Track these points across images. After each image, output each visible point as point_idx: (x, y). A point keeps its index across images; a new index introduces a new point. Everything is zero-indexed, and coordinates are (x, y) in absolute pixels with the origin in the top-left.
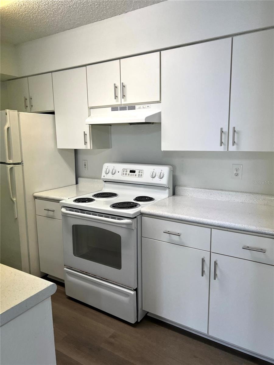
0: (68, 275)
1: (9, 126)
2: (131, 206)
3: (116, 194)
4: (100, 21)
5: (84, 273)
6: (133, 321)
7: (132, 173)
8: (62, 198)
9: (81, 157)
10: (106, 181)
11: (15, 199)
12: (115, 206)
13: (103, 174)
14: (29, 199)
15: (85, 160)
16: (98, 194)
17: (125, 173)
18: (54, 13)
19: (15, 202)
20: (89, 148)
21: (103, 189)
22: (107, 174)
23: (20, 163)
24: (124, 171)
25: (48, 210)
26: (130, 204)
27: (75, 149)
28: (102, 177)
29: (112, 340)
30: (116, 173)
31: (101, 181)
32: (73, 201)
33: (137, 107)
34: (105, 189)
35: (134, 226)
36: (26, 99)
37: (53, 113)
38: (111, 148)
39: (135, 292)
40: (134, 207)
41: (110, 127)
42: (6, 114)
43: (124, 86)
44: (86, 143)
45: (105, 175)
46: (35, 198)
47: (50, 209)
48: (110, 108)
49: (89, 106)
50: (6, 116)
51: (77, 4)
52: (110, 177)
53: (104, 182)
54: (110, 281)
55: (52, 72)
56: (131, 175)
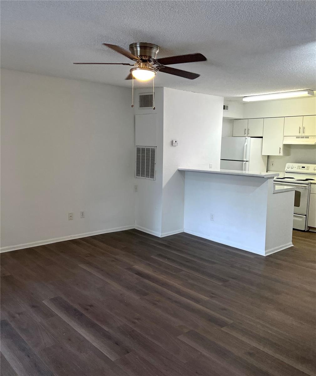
1: (247, 144)
9: (270, 160)
10: (286, 172)
13: (286, 168)
15: (273, 162)
17: (299, 168)
20: (281, 155)
22: (288, 168)
23: (248, 161)
28: (285, 170)
30: (294, 168)
31: (284, 172)
33: (310, 137)
36: (246, 130)
37: (262, 137)
38: (291, 155)
39: (305, 216)
42: (246, 139)
43: (304, 128)
44: (280, 153)
48: (295, 137)
49: (284, 135)
52: (290, 170)
55: (264, 118)
56: (302, 169)
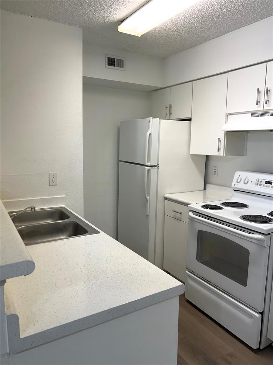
0: (190, 279)
1: (151, 132)
2: (264, 220)
3: (247, 205)
4: (248, 25)
5: (206, 280)
6: (255, 346)
7: (268, 185)
8: (190, 202)
9: (212, 164)
10: (236, 190)
11: (149, 198)
12: (245, 218)
13: (234, 182)
14: (161, 199)
15: (215, 167)
16: (227, 203)
18: (202, 25)
19: (148, 200)
20: (222, 155)
21: (233, 198)
22: (238, 182)
23: (156, 166)
24: (258, 182)
25: (176, 212)
26: (264, 218)
27: (206, 156)
28: (233, 186)
29: (229, 359)
30: (248, 183)
31: (232, 189)
32: (201, 207)
34: (234, 199)
35: (266, 244)
36: (167, 107)
37: (190, 120)
38: (246, 155)
39: (261, 315)
40: (268, 222)
41: (247, 133)
42: (150, 122)
44: (219, 149)
45: (236, 184)
46: (166, 199)
47: (178, 211)
48: (250, 114)
49: (227, 113)
50: (149, 123)
51: (227, 12)
52: (241, 186)
53: (234, 190)
54: (233, 296)
55: (193, 81)
56: (267, 186)
